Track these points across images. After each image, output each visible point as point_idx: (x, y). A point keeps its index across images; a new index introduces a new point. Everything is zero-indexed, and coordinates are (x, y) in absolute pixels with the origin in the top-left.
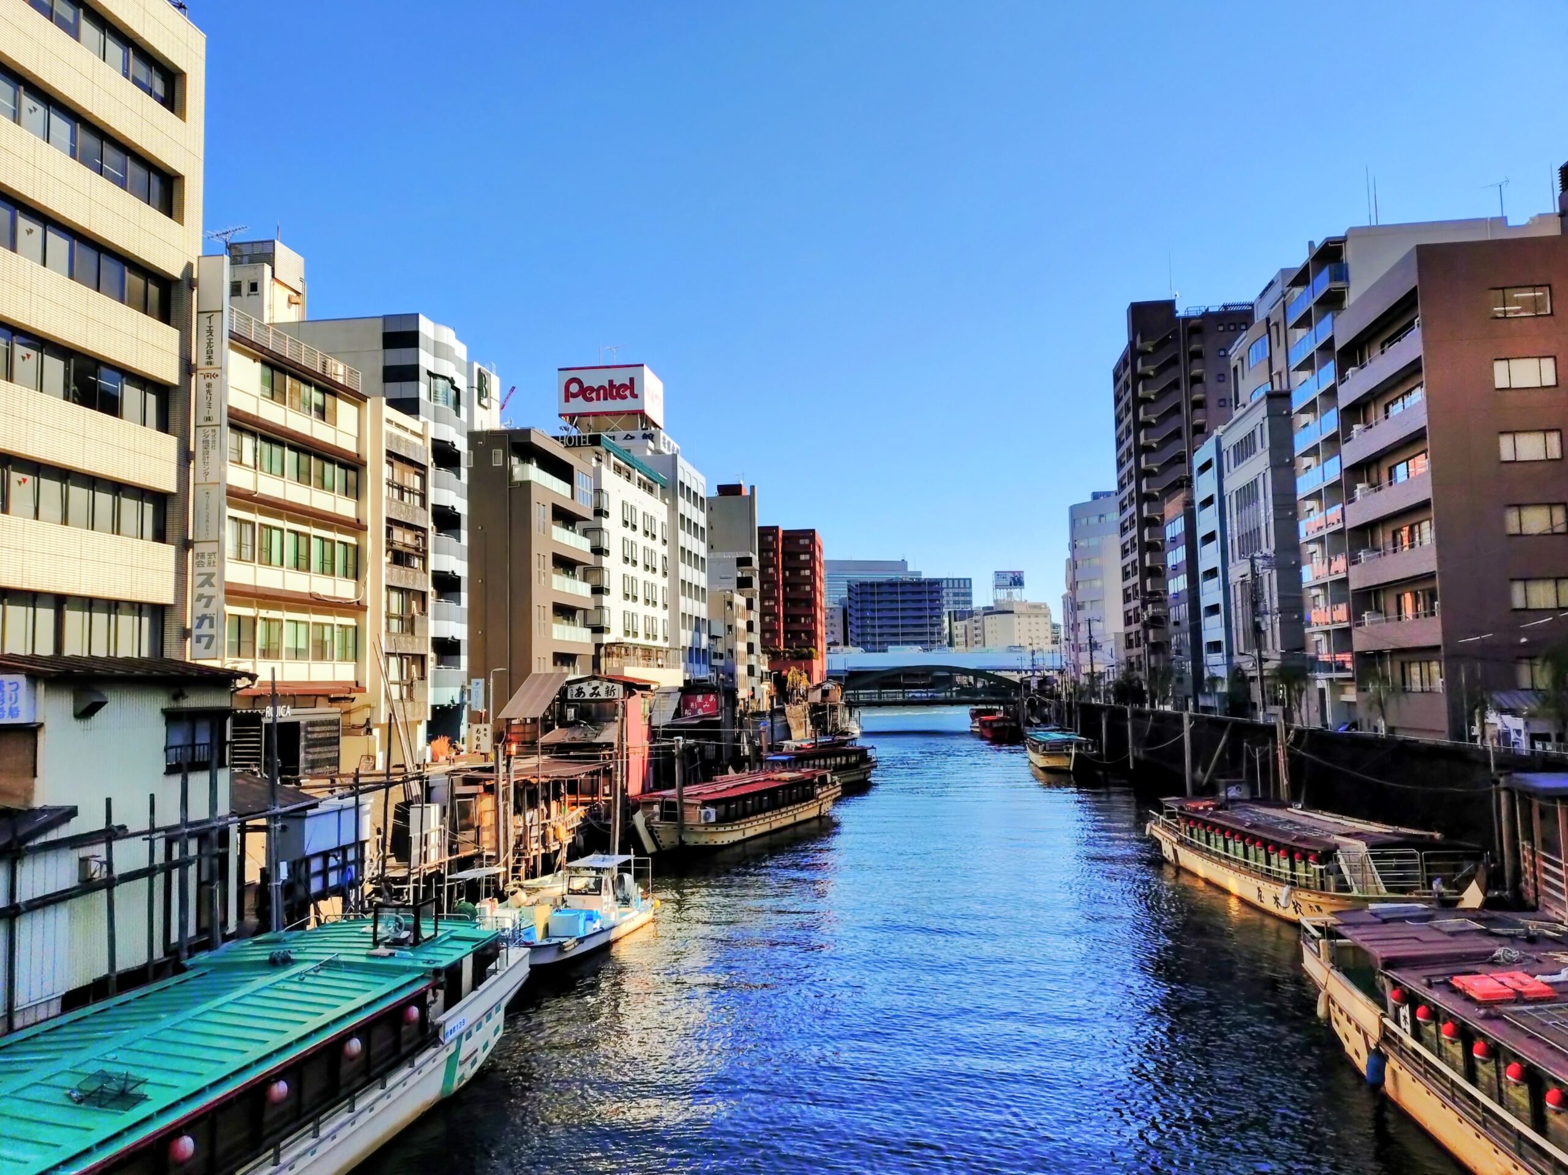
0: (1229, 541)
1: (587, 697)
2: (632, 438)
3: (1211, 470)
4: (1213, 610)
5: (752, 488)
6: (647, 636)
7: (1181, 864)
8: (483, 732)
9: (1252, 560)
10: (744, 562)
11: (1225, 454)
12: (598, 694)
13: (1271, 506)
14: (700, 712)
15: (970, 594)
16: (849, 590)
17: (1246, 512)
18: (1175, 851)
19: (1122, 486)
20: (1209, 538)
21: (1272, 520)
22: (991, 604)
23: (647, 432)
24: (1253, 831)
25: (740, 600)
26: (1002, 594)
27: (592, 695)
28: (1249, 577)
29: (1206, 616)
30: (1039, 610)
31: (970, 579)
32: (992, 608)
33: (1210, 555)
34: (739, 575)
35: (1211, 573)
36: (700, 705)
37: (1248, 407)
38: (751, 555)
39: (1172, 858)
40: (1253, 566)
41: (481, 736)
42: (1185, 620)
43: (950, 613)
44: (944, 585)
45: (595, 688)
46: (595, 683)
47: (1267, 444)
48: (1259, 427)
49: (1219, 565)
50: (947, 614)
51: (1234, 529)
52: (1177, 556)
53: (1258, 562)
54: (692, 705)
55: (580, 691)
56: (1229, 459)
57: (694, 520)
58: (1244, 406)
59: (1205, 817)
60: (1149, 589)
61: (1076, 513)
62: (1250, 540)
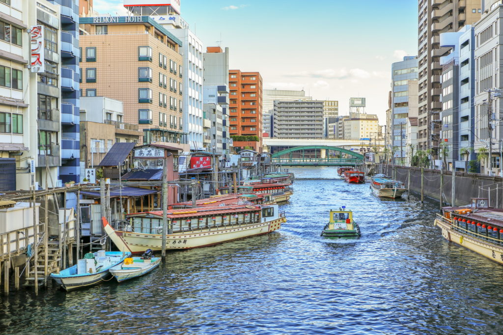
0: (476, 83)
1: (145, 156)
2: (164, 19)
3: (468, 46)
4: (466, 118)
5: (227, 49)
6: (171, 126)
7: (452, 240)
8: (91, 173)
9: (489, 92)
10: (221, 89)
11: (476, 38)
12: (151, 154)
13: (499, 65)
14: (201, 166)
15: (337, 109)
16: (275, 106)
17: (486, 68)
18: (449, 233)
19: (420, 53)
20: (466, 81)
21: (498, 72)
22: (348, 115)
23: (172, 16)
24: (492, 223)
25: (219, 108)
26: (354, 110)
27: (147, 155)
28: (487, 101)
29: (462, 121)
30: (373, 119)
31: (337, 102)
32: (348, 117)
33: (465, 91)
34: (219, 95)
35: (466, 99)
36: (201, 163)
37: (489, 13)
38: (225, 85)
39: (447, 237)
40: (490, 95)
41: (90, 174)
42: (450, 124)
43: (326, 118)
44: (324, 104)
45: (149, 151)
46: (149, 149)
47: (498, 32)
48: (494, 24)
49: (470, 96)
50: (325, 119)
51: (479, 77)
52: (448, 91)
53: (492, 93)
54: (197, 162)
55: (141, 153)
56: (478, 40)
57: (197, 64)
58: (487, 12)
59: (466, 216)
60: (432, 107)
61: (396, 67)
62: (487, 82)
